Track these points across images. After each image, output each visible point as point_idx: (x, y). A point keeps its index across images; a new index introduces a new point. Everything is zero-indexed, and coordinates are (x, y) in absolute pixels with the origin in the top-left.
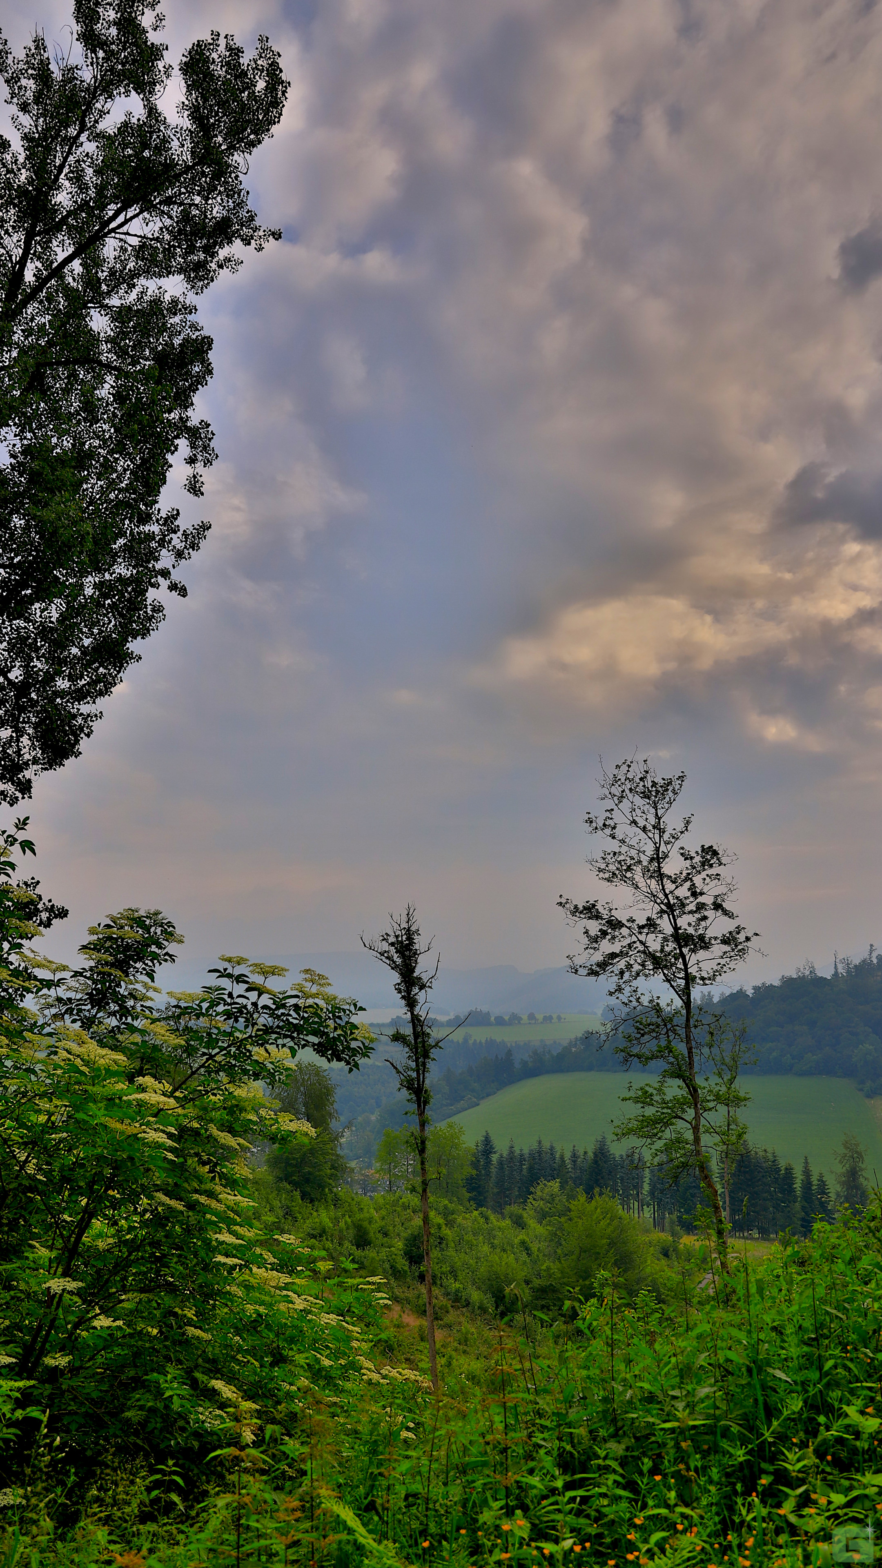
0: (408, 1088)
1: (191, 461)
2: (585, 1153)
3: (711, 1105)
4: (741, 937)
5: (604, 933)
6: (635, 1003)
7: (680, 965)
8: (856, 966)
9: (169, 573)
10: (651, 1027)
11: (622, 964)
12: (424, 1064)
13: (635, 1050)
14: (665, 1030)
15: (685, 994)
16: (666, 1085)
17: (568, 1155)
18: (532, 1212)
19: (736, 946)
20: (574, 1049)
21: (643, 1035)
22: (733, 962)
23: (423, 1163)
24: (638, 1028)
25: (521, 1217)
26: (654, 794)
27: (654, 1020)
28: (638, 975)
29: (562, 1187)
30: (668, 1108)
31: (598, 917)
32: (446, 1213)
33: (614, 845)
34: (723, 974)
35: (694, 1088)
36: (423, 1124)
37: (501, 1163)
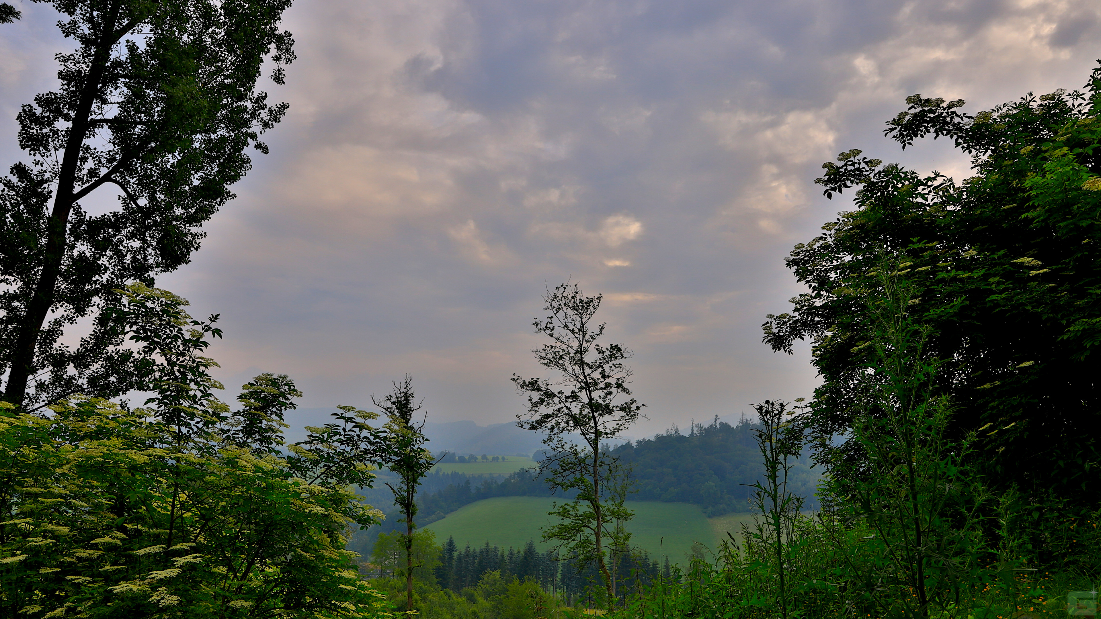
0: (401, 504)
1: (277, 59)
2: (519, 552)
3: (608, 518)
4: (634, 407)
5: (542, 401)
6: (560, 449)
7: (592, 424)
8: (705, 429)
9: (256, 136)
10: (571, 465)
11: (553, 422)
12: (413, 487)
13: (559, 480)
14: (580, 467)
15: (594, 444)
16: (579, 504)
17: (506, 553)
18: (480, 592)
19: (630, 412)
20: (513, 481)
21: (565, 471)
22: (627, 423)
23: (409, 555)
24: (562, 466)
25: (473, 595)
26: (581, 308)
27: (573, 461)
28: (563, 430)
29: (502, 575)
30: (579, 520)
31: (539, 389)
32: (422, 592)
33: (552, 342)
34: (620, 431)
35: (597, 507)
36: (410, 529)
37: (459, 558)
